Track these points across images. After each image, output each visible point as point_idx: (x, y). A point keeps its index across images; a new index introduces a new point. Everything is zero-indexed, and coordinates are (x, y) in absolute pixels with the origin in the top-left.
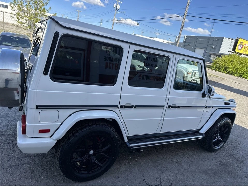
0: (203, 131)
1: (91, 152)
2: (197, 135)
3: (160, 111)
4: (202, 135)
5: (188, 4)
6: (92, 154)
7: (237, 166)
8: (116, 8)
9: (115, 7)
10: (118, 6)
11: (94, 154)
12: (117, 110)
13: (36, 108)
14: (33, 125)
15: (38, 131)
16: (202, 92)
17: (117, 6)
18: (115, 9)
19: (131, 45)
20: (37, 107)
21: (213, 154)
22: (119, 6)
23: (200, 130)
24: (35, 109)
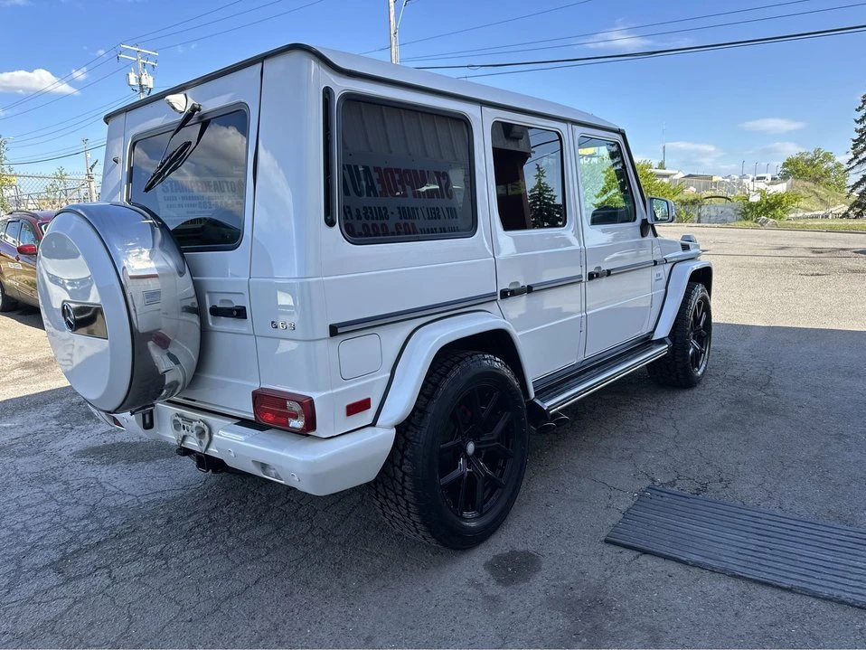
0: (663, 331)
1: (471, 448)
2: (651, 349)
3: (575, 291)
4: (666, 343)
5: (393, 32)
6: (472, 456)
7: (767, 395)
8: (141, 86)
9: (133, 81)
10: (143, 77)
11: (477, 451)
12: (493, 307)
13: (329, 335)
14: (330, 392)
15: (344, 411)
16: (638, 221)
17: (140, 79)
18: (138, 89)
19: (485, 109)
20: (334, 330)
21: (695, 391)
22: (151, 78)
23: (653, 332)
24: (326, 341)
